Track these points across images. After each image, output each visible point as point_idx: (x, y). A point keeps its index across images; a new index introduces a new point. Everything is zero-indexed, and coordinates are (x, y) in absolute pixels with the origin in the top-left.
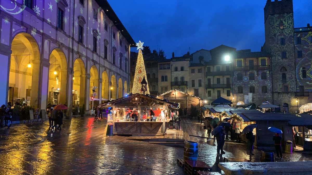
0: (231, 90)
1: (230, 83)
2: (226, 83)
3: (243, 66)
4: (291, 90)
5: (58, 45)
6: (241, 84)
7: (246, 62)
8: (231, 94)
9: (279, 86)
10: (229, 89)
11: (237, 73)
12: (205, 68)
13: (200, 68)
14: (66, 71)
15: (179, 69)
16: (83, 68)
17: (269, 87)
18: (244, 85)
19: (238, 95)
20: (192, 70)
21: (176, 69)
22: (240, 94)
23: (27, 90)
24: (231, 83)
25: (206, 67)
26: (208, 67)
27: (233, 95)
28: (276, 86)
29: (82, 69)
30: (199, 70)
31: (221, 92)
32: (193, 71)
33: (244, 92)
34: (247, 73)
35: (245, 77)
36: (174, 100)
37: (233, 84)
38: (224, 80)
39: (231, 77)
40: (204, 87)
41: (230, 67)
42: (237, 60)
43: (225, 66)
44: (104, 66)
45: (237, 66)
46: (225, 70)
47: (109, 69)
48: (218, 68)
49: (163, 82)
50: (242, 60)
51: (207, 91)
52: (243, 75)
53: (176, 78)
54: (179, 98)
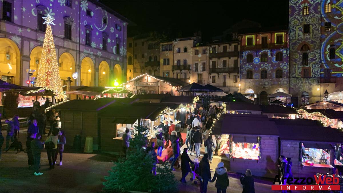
0: (238, 75)
2: (233, 67)
4: (314, 75)
7: (258, 40)
9: (298, 70)
11: (246, 54)
13: (204, 48)
15: (182, 50)
16: (17, 49)
17: (285, 71)
18: (254, 68)
19: (247, 80)
20: (195, 51)
21: (179, 51)
25: (212, 47)
27: (240, 81)
28: (294, 70)
32: (197, 53)
33: (254, 77)
34: (258, 53)
35: (256, 59)
36: (146, 87)
37: (241, 67)
38: (231, 62)
39: (239, 59)
40: (208, 72)
41: (239, 46)
42: (247, 37)
43: (233, 45)
44: (64, 48)
45: (246, 45)
46: (233, 50)
47: (76, 50)
48: (225, 48)
49: (165, 66)
50: (253, 37)
51: (211, 76)
52: (253, 56)
53: (179, 61)
54: (150, 84)
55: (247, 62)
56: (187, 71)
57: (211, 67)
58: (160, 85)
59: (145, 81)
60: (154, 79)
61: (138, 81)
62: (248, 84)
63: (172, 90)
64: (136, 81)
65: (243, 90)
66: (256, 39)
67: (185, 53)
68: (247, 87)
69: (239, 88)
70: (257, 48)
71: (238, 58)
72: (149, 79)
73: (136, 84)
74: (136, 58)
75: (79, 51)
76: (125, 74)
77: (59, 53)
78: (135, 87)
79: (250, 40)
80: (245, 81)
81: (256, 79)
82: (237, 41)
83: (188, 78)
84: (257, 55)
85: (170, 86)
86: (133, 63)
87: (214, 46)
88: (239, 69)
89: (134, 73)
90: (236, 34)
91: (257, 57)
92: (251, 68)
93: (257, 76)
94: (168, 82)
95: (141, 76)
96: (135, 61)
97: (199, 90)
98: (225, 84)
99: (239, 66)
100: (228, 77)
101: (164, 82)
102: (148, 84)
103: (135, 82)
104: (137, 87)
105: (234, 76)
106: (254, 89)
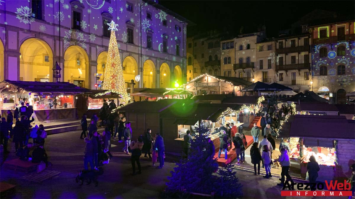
2: (303, 62)
5: (33, 35)
7: (333, 31)
10: (307, 70)
11: (319, 47)
12: (276, 44)
18: (328, 63)
19: (321, 77)
20: (260, 47)
21: (241, 48)
29: (85, 56)
33: (328, 73)
34: (334, 46)
35: (331, 53)
36: (206, 87)
37: (313, 63)
38: (300, 57)
39: (310, 54)
40: (274, 69)
41: (310, 39)
42: (320, 29)
43: (302, 39)
44: (127, 52)
45: (319, 37)
46: (303, 44)
47: (138, 54)
48: (293, 42)
49: (226, 65)
50: (327, 28)
51: (278, 74)
52: (328, 49)
53: (241, 60)
54: (211, 84)
55: (320, 57)
56: (251, 69)
57: (278, 64)
58: (221, 85)
59: (205, 82)
60: (214, 79)
61: (198, 82)
62: (322, 82)
63: (234, 90)
64: (196, 81)
65: (316, 88)
66: (330, 30)
67: (248, 50)
68: (320, 85)
69: (311, 86)
70: (333, 40)
71: (309, 52)
72: (210, 79)
73: (196, 84)
74: (195, 58)
75: (141, 54)
76: (185, 75)
77: (123, 57)
78: (195, 88)
79: (323, 32)
80: (318, 78)
81: (331, 75)
82: (308, 34)
83: (251, 76)
84: (332, 48)
85: (232, 85)
86: (193, 64)
87: (281, 41)
88: (311, 65)
89: (194, 74)
90: (306, 26)
91: (332, 50)
92: (325, 63)
93: (332, 72)
94: (229, 82)
95: (201, 76)
96: (195, 61)
97: (264, 89)
98: (294, 82)
99: (310, 62)
100: (298, 74)
101: (225, 81)
102: (209, 84)
103: (195, 83)
104: (197, 87)
105: (305, 72)
106: (329, 87)
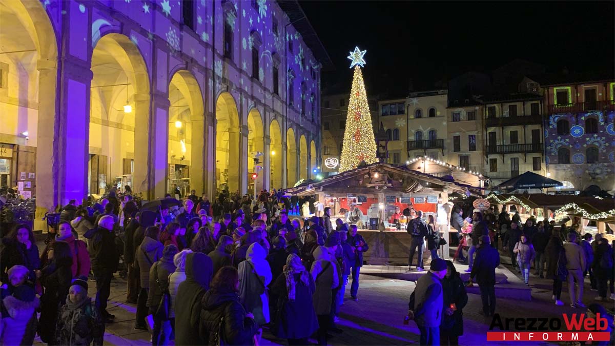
0: (541, 157)
1: (541, 142)
2: (531, 142)
3: (570, 102)
5: (184, 62)
6: (567, 142)
7: (579, 95)
8: (543, 166)
10: (537, 155)
11: (556, 119)
12: (482, 110)
13: (471, 109)
14: (201, 118)
15: (425, 113)
16: (234, 114)
18: (572, 145)
19: (560, 166)
20: (454, 114)
21: (418, 114)
22: (564, 166)
23: (124, 159)
24: (543, 141)
25: (486, 108)
26: (489, 108)
27: (547, 167)
29: (232, 115)
30: (469, 113)
31: (521, 162)
32: (456, 118)
34: (580, 118)
35: (575, 128)
37: (547, 144)
39: (542, 129)
40: (482, 151)
41: (541, 106)
42: (557, 90)
44: (274, 111)
45: (556, 103)
46: (529, 113)
48: (513, 109)
50: (568, 89)
51: (489, 160)
52: (570, 123)
53: (419, 133)
55: (559, 134)
56: (438, 150)
57: (487, 143)
66: (575, 93)
68: (560, 178)
70: (577, 111)
71: (541, 126)
79: (562, 96)
80: (556, 167)
81: (578, 163)
82: (536, 96)
84: (576, 121)
87: (492, 105)
88: (543, 146)
91: (577, 124)
92: (566, 144)
93: (579, 158)
98: (515, 174)
100: (523, 161)
106: (573, 182)
